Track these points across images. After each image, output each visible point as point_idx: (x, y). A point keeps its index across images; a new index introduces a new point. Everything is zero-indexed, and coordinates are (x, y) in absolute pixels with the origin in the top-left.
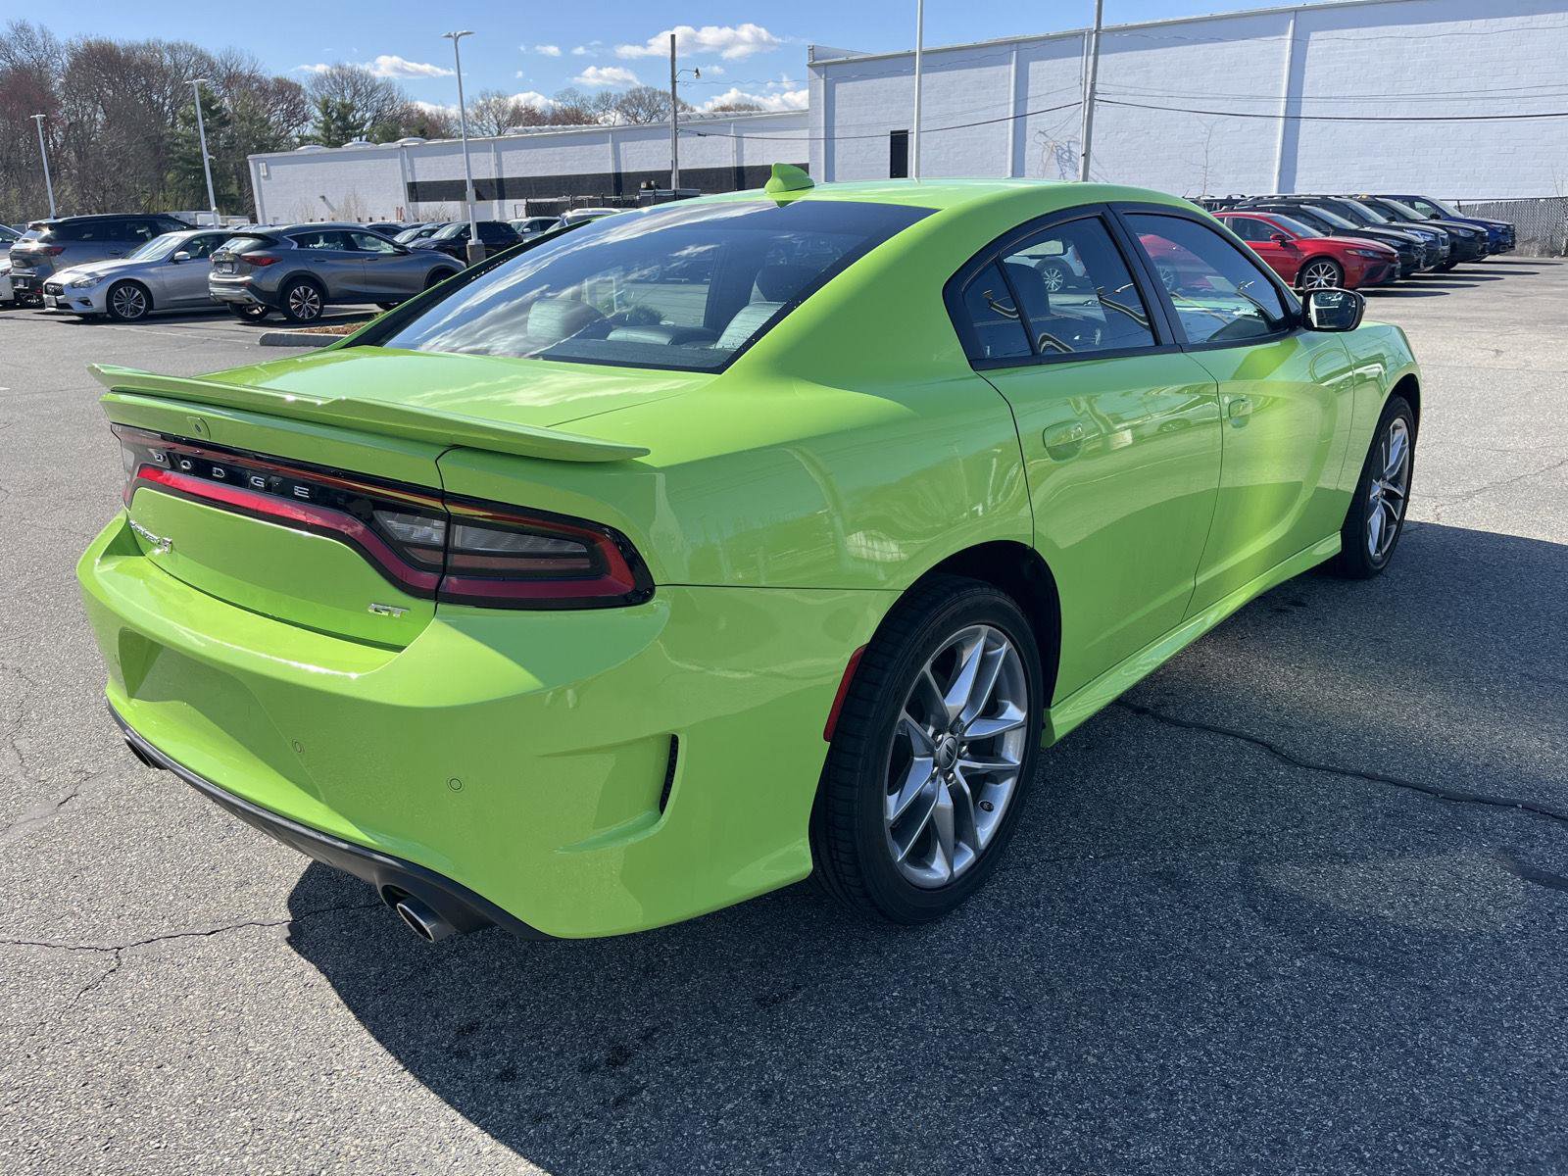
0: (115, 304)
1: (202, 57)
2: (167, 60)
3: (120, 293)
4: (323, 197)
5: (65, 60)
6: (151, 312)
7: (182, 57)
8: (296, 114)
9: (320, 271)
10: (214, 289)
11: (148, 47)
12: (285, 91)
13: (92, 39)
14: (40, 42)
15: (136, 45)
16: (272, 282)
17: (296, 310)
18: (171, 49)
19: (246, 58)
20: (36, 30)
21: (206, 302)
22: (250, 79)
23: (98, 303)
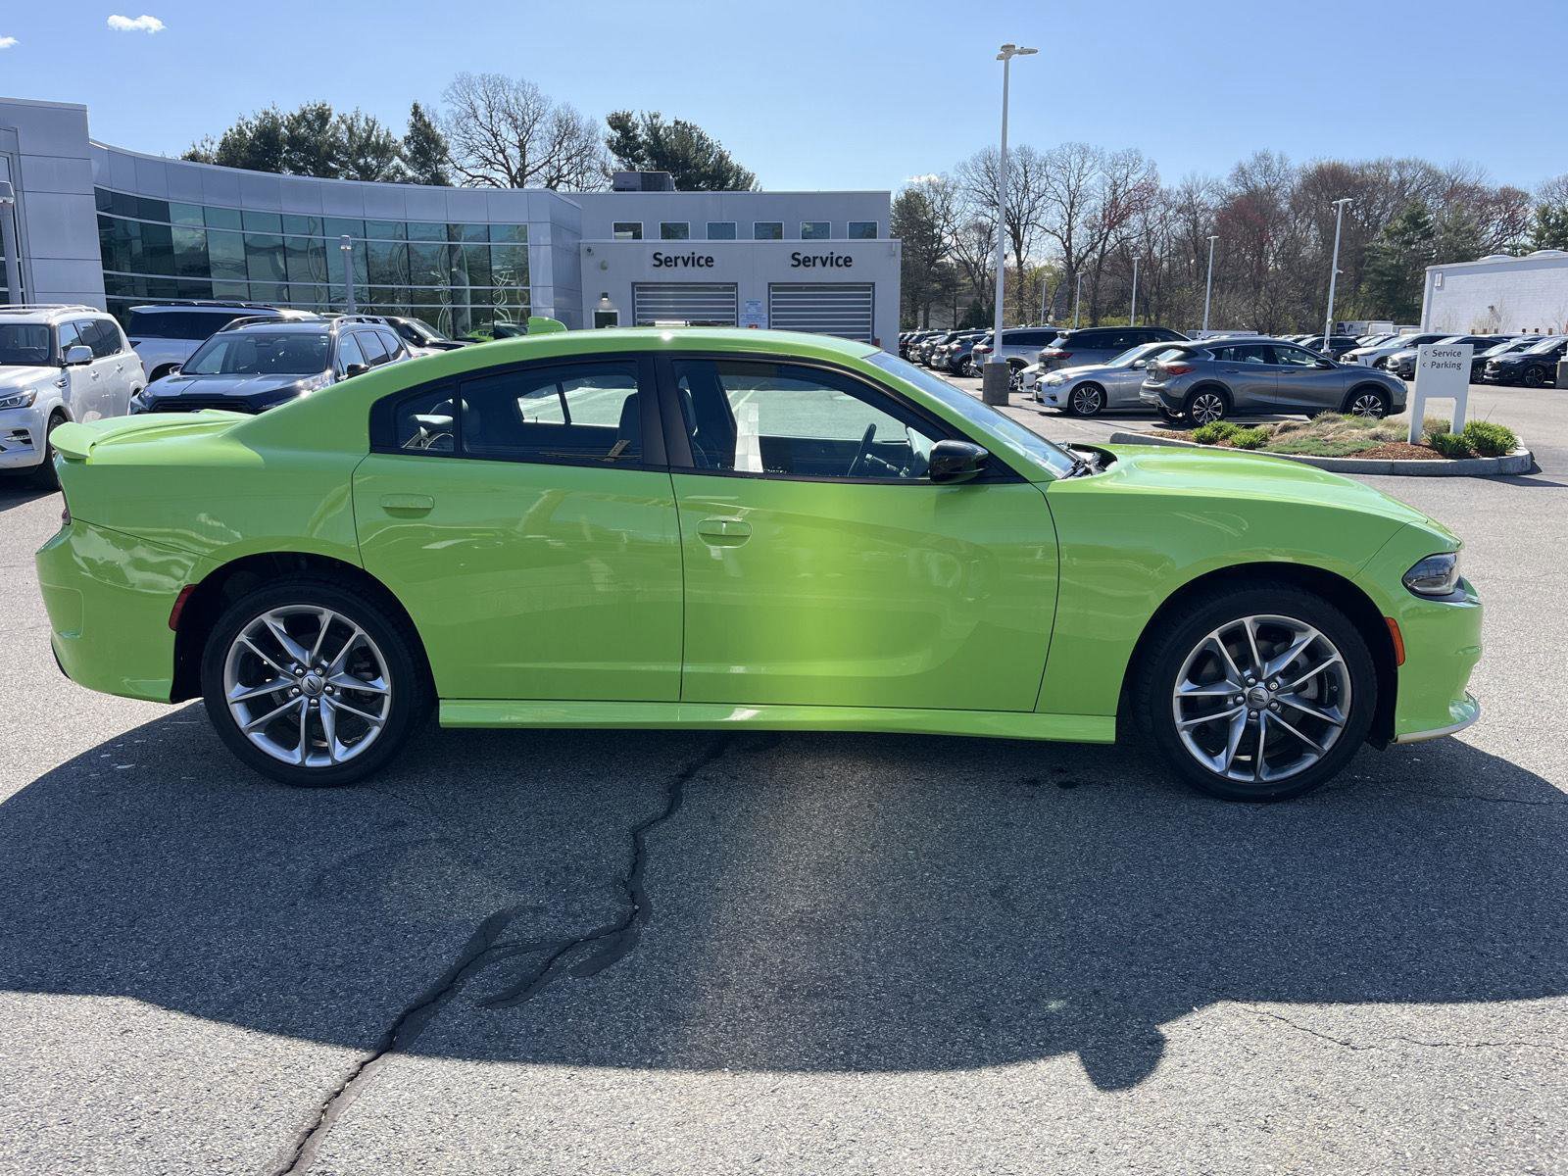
0: (1075, 402)
1: (1429, 172)
2: (1394, 176)
3: (1081, 392)
4: (1492, 308)
5: (1297, 181)
6: (1102, 410)
7: (1408, 174)
8: (1513, 224)
9: (1230, 382)
10: (1142, 394)
11: (1378, 166)
12: (1509, 198)
13: (1325, 162)
14: (1276, 166)
15: (1366, 163)
16: (1180, 389)
17: (1197, 415)
18: (1401, 166)
19: (1474, 169)
20: (1276, 158)
21: (1138, 404)
22: (1471, 191)
23: (1063, 400)
